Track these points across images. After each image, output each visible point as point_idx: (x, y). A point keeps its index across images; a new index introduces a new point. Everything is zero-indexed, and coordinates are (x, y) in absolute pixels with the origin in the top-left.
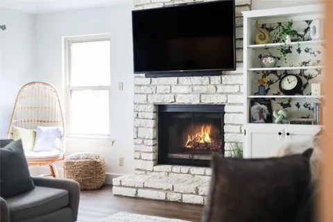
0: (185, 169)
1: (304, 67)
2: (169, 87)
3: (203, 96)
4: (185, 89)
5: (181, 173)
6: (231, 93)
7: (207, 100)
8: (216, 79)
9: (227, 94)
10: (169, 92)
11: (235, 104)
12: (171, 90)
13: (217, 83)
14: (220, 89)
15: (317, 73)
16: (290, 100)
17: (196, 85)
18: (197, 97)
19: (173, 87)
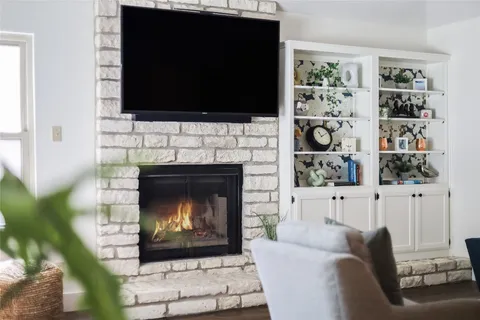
0: (192, 263)
1: (326, 118)
2: (165, 138)
3: (218, 152)
4: (192, 142)
5: (187, 270)
6: (257, 148)
7: (224, 158)
8: (236, 128)
9: (252, 149)
10: (165, 145)
11: (261, 163)
12: (168, 141)
13: (239, 133)
14: (242, 142)
15: (338, 126)
16: (313, 157)
17: (209, 135)
18: (210, 153)
19: (173, 138)
